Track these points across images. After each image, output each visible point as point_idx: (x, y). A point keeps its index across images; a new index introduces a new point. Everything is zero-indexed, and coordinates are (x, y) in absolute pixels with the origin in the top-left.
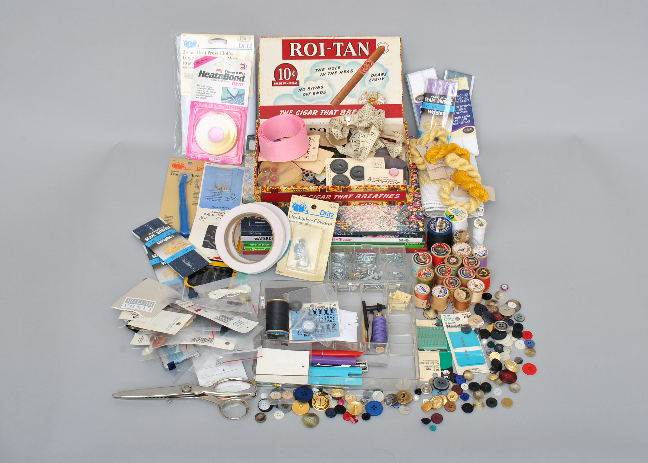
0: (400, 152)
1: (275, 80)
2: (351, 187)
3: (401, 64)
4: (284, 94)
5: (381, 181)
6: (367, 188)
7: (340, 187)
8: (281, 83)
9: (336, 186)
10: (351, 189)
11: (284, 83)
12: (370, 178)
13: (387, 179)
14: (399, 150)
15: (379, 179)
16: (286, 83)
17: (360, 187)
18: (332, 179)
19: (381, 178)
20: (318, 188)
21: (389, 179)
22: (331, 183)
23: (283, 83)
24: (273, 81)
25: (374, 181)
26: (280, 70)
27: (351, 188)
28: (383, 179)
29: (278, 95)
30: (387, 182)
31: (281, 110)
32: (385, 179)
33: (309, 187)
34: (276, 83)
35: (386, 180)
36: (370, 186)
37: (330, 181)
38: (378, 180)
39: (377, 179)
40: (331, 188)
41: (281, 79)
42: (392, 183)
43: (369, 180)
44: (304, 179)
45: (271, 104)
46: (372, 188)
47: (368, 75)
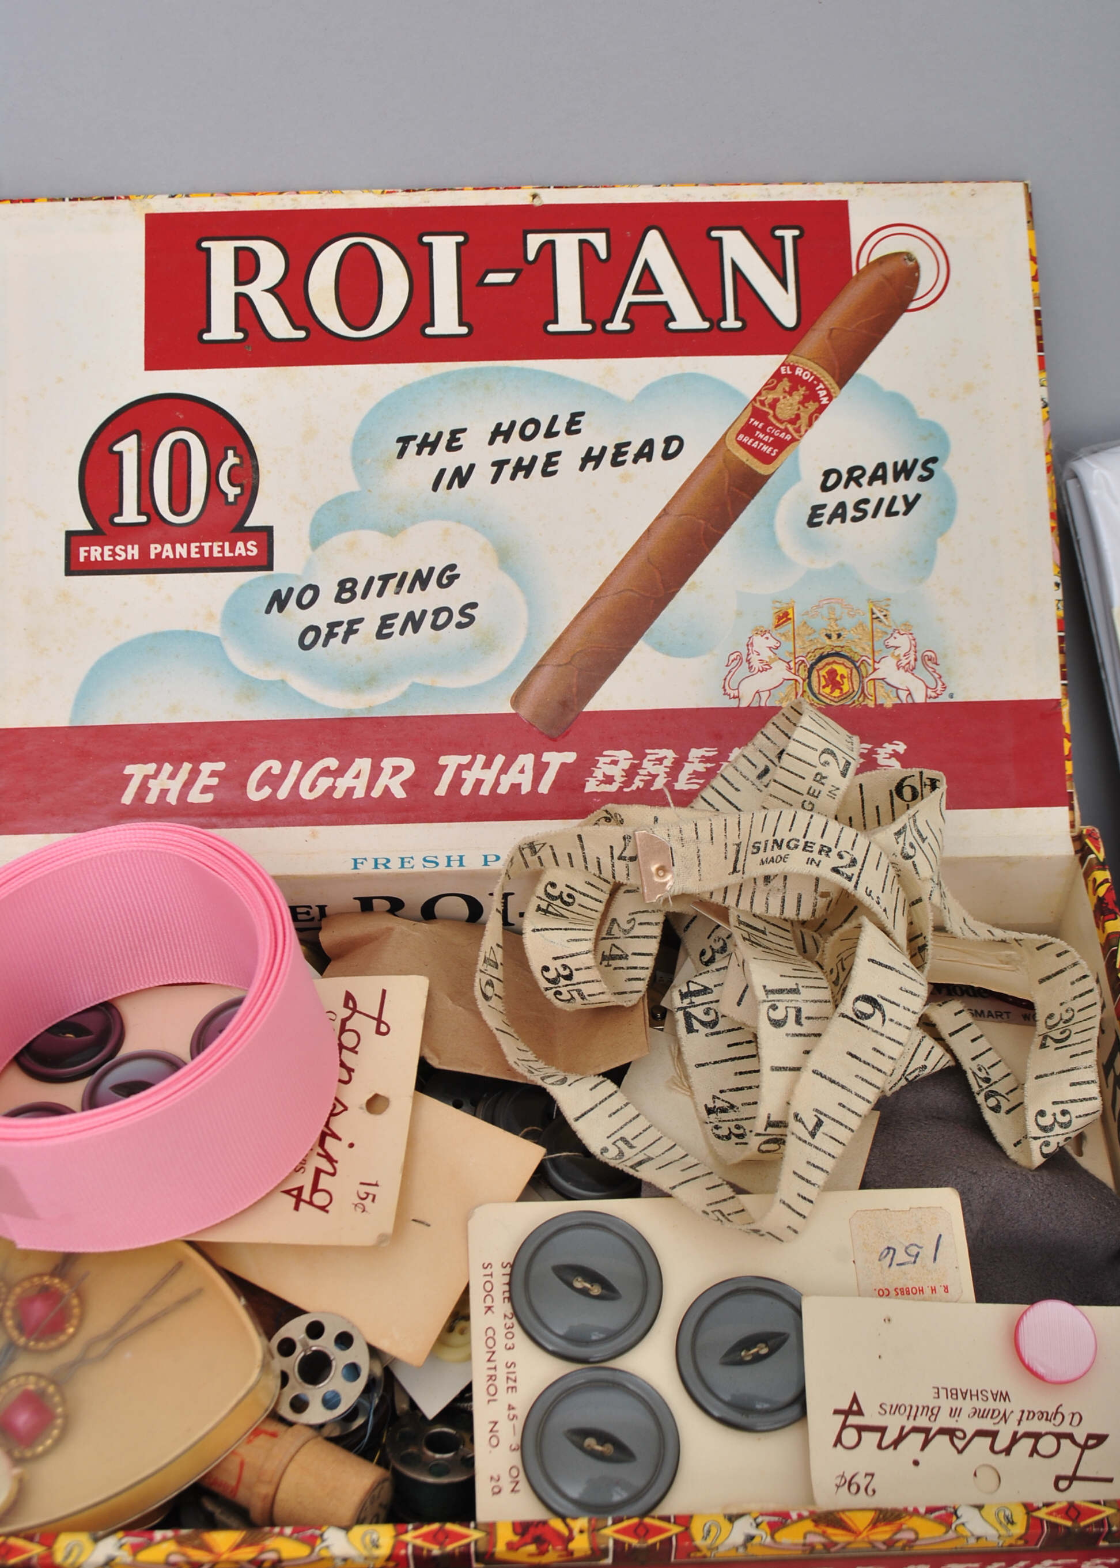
0: (1077, 1124)
1: (85, 525)
2: (697, 1530)
3: (1044, 392)
4: (156, 635)
5: (950, 1432)
6: (839, 1536)
7: (594, 1531)
8: (133, 552)
9: (557, 1524)
10: (697, 1549)
11: (154, 549)
12: (854, 1408)
13: (1001, 1406)
14: (1076, 1109)
15: (933, 1413)
16: (167, 551)
17: (774, 1528)
18: (522, 1412)
19: (946, 1404)
20: (399, 1544)
21: (1014, 1406)
22: (515, 1458)
23: (144, 552)
24: (70, 535)
25: (890, 1437)
26: (129, 447)
27: (699, 1541)
28: (967, 1406)
29: (109, 645)
30: (1002, 1442)
31: (134, 761)
32: (981, 1414)
33: (311, 1541)
34: (95, 553)
35: (987, 1424)
36: (861, 1521)
37: (510, 1434)
38: (922, 1422)
39: (913, 1411)
40: (511, 1546)
41: (130, 514)
42: (1047, 1445)
43: (850, 1436)
44: (286, 1412)
45: (61, 718)
46: (882, 1534)
47: (795, 477)
